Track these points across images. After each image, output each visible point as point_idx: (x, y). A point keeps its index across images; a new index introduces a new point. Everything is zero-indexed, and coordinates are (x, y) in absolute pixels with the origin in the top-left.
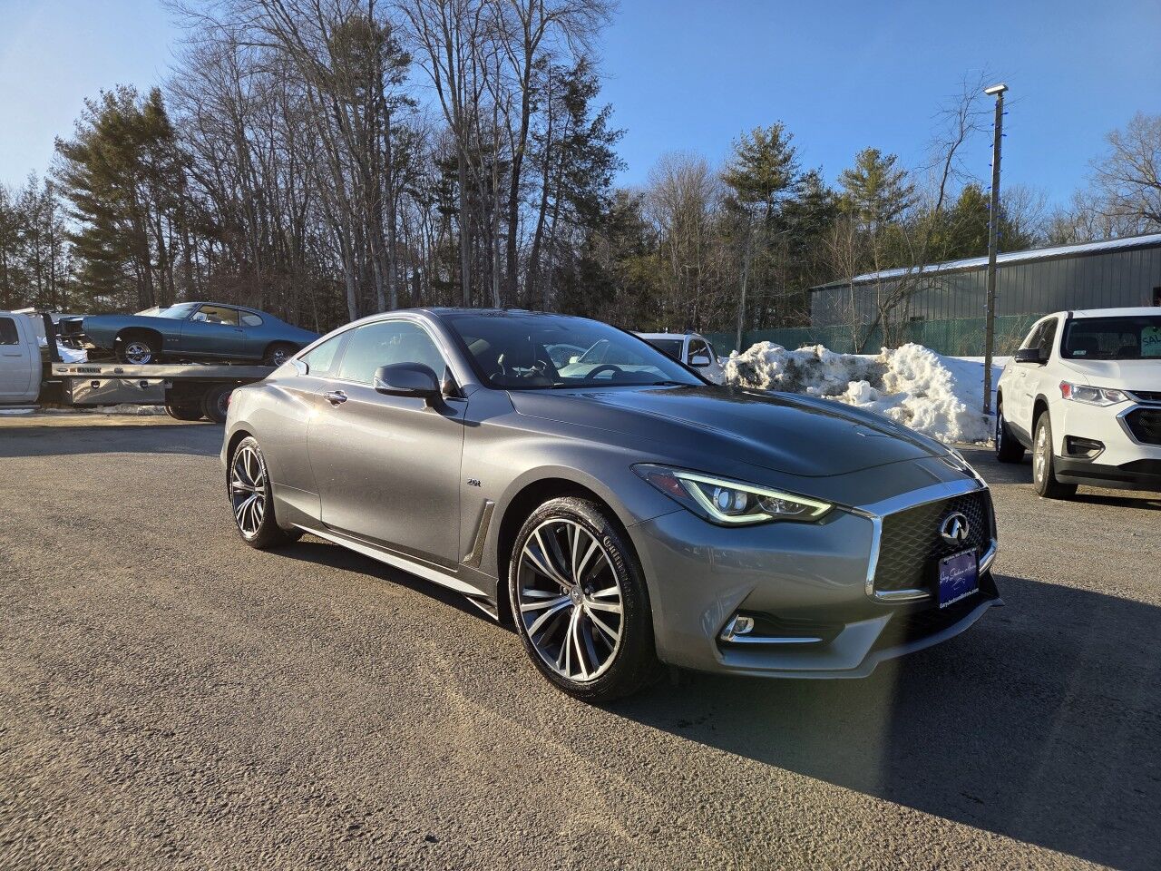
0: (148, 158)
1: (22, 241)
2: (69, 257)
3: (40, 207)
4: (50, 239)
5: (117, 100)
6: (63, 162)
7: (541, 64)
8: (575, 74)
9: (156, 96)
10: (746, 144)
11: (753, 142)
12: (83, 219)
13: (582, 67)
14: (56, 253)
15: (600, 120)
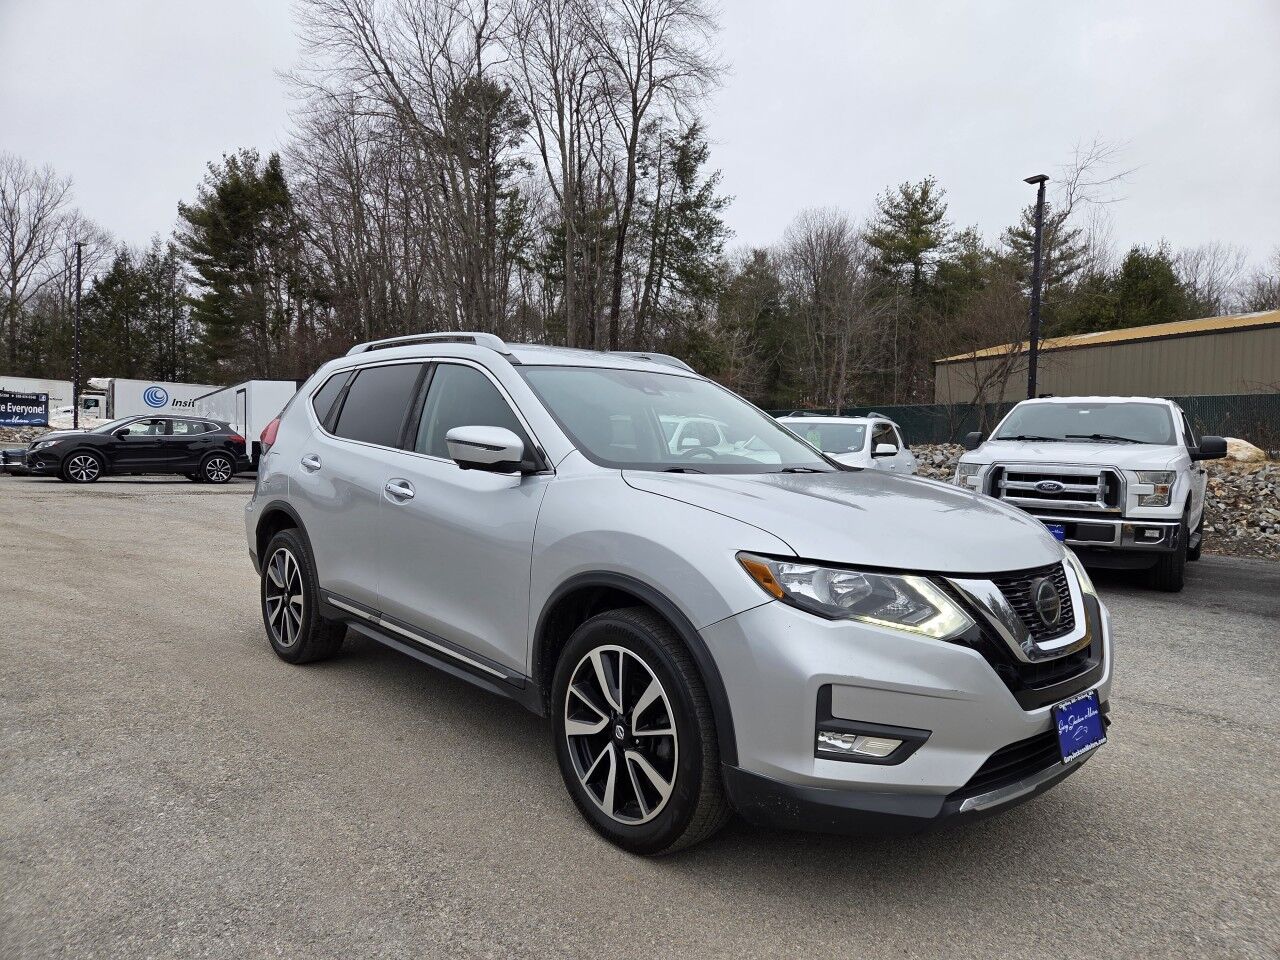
0: (267, 224)
1: (144, 304)
2: (189, 321)
3: (163, 270)
4: (170, 303)
5: (240, 164)
6: (185, 228)
7: (651, 128)
8: (687, 138)
9: (275, 162)
10: (891, 200)
11: (899, 198)
12: (203, 284)
13: (693, 132)
14: (178, 316)
15: (708, 187)
